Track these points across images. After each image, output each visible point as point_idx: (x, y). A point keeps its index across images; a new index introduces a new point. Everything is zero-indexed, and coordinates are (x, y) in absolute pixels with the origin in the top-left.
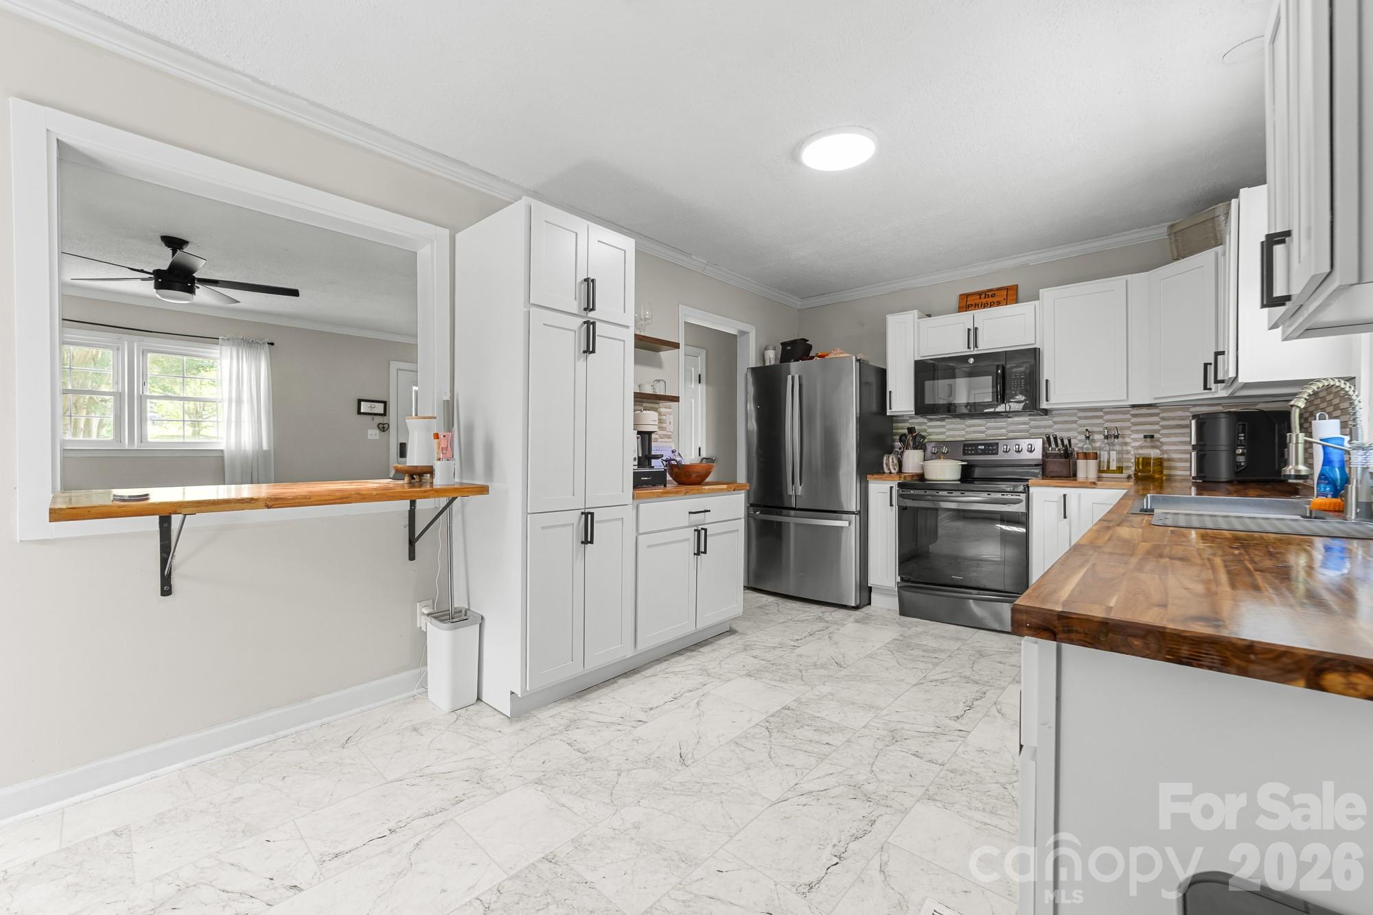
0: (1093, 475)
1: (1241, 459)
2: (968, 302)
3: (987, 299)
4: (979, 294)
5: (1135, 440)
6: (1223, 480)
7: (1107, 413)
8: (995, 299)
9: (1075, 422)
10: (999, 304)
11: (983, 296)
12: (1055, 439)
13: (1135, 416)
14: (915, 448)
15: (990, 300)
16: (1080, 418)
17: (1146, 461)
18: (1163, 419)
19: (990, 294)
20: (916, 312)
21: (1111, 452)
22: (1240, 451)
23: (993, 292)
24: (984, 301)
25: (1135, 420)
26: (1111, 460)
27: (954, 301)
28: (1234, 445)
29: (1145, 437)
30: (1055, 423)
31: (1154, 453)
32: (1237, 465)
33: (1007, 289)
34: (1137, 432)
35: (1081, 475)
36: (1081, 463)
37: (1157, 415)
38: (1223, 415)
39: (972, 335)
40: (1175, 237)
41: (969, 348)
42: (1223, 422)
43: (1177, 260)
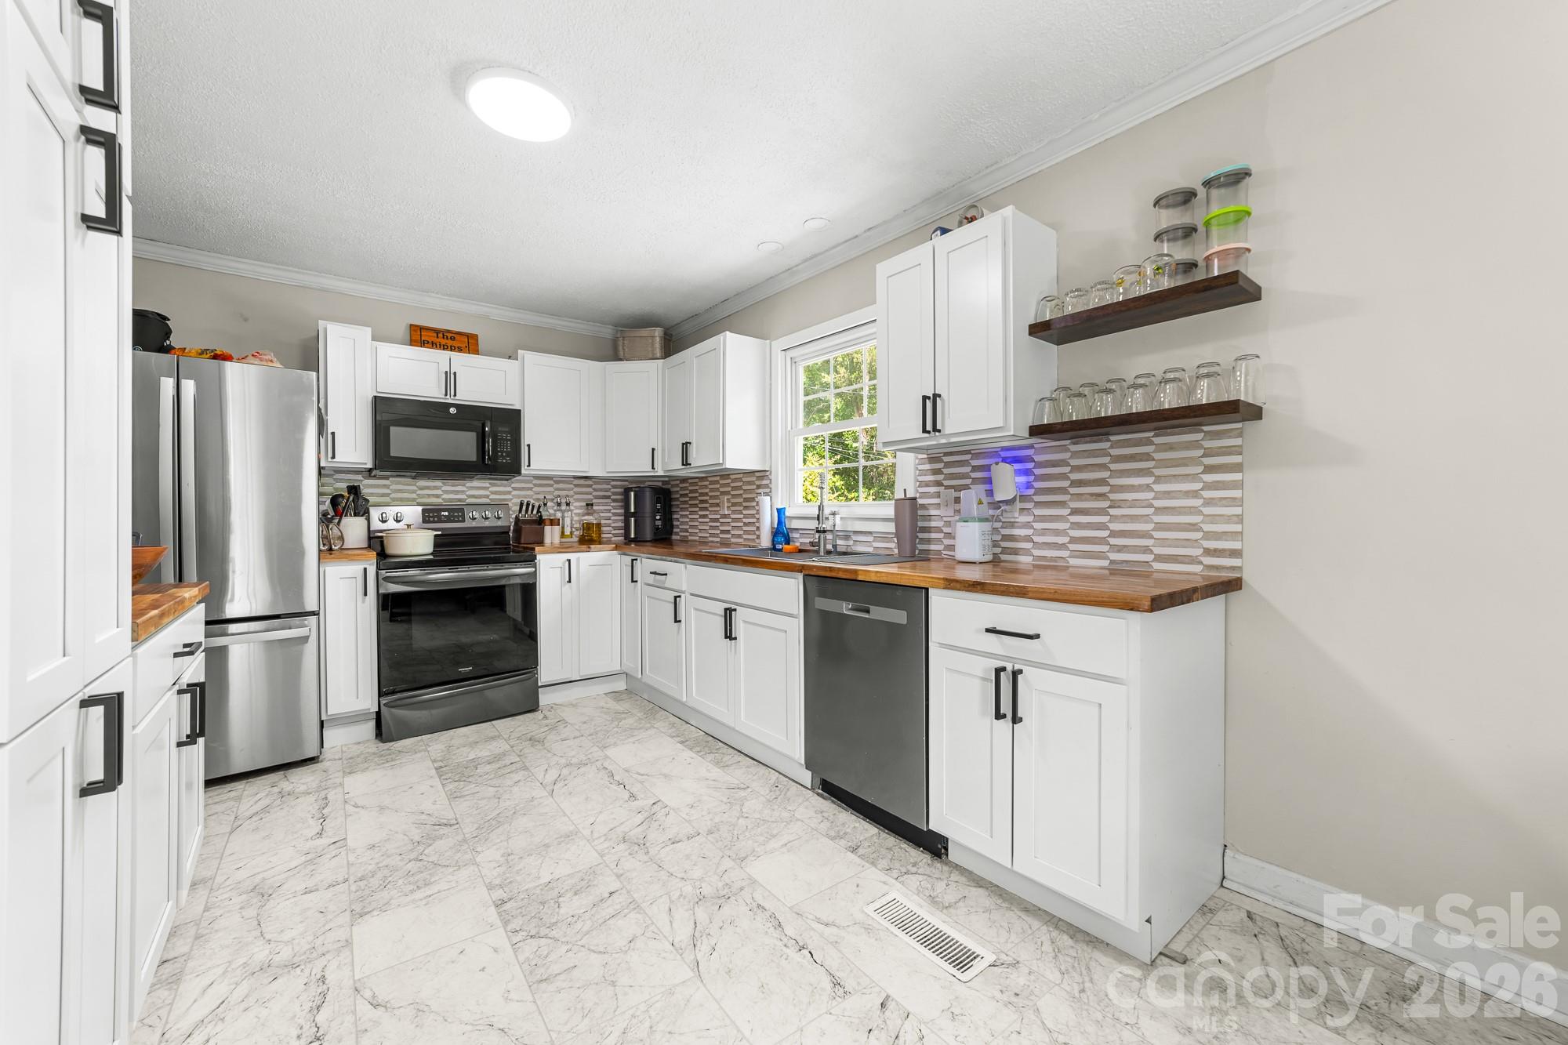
0: (557, 540)
1: (659, 523)
2: (422, 336)
3: (447, 341)
4: (437, 331)
5: (576, 508)
6: (648, 539)
7: (557, 482)
8: (454, 343)
9: (531, 489)
10: (460, 350)
11: (441, 335)
12: (528, 504)
13: (576, 486)
14: (356, 515)
15: (450, 343)
16: (535, 485)
17: (588, 527)
18: (595, 490)
19: (449, 335)
20: (369, 330)
21: (566, 519)
22: (658, 517)
23: (453, 335)
24: (444, 342)
25: (576, 489)
26: (566, 526)
27: (402, 331)
28: (655, 511)
29: (587, 505)
30: (515, 489)
31: (591, 519)
32: (657, 529)
33: (468, 336)
34: (577, 500)
35: (547, 540)
36: (548, 529)
37: (590, 486)
38: (648, 489)
39: (450, 379)
40: (623, 340)
41: (446, 395)
42: (648, 494)
43: (621, 360)
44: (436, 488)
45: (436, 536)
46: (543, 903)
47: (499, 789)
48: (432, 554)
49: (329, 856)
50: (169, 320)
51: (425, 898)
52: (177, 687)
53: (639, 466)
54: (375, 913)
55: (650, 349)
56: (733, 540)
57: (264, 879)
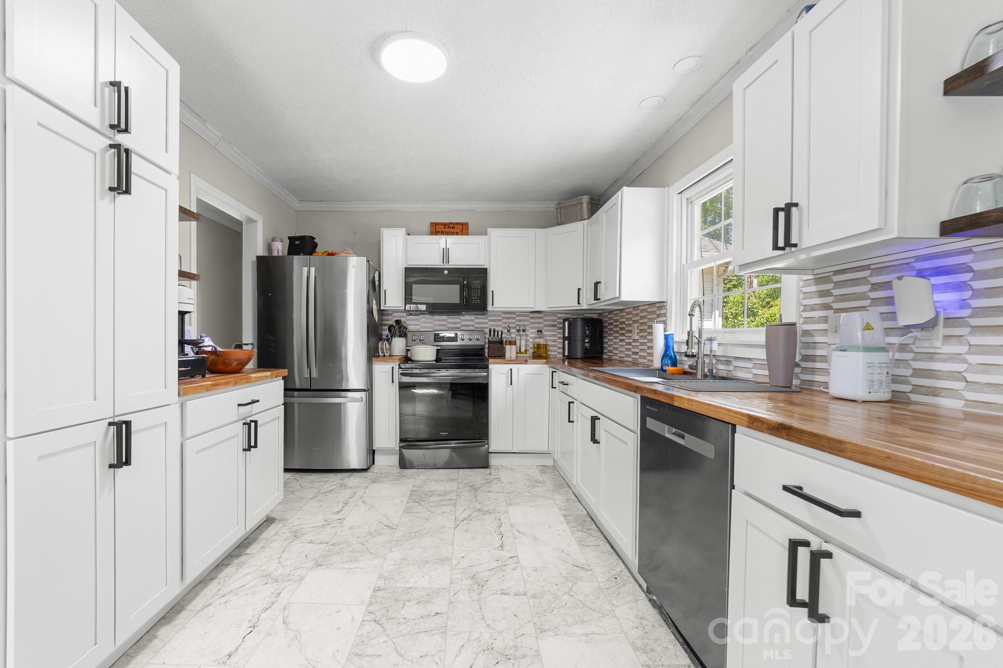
0: (514, 356)
1: (587, 345)
2: (438, 229)
3: (449, 230)
4: (444, 224)
5: (531, 333)
6: (579, 357)
7: (518, 316)
8: (455, 231)
9: (500, 320)
10: (457, 234)
11: (447, 227)
12: (494, 331)
13: (531, 318)
14: (400, 336)
15: (451, 230)
16: (504, 318)
17: (539, 346)
18: (545, 320)
19: (451, 226)
20: (403, 230)
21: (522, 341)
22: (587, 341)
23: (453, 225)
24: (448, 230)
25: (531, 320)
26: (522, 346)
27: (426, 227)
28: (584, 336)
29: (538, 331)
30: (490, 321)
31: (542, 341)
32: (586, 349)
33: (462, 224)
34: (532, 328)
35: (508, 355)
36: (508, 347)
37: (542, 318)
38: (579, 320)
39: (446, 253)
40: (560, 210)
41: (443, 263)
42: (579, 324)
43: (560, 225)
44: (443, 320)
45: (437, 350)
46: (396, 601)
47: (432, 514)
48: (435, 361)
49: (333, 526)
50: (315, 239)
51: (348, 569)
52: (244, 421)
53: (568, 302)
54: (324, 567)
55: (580, 213)
56: (640, 360)
57: (302, 528)
